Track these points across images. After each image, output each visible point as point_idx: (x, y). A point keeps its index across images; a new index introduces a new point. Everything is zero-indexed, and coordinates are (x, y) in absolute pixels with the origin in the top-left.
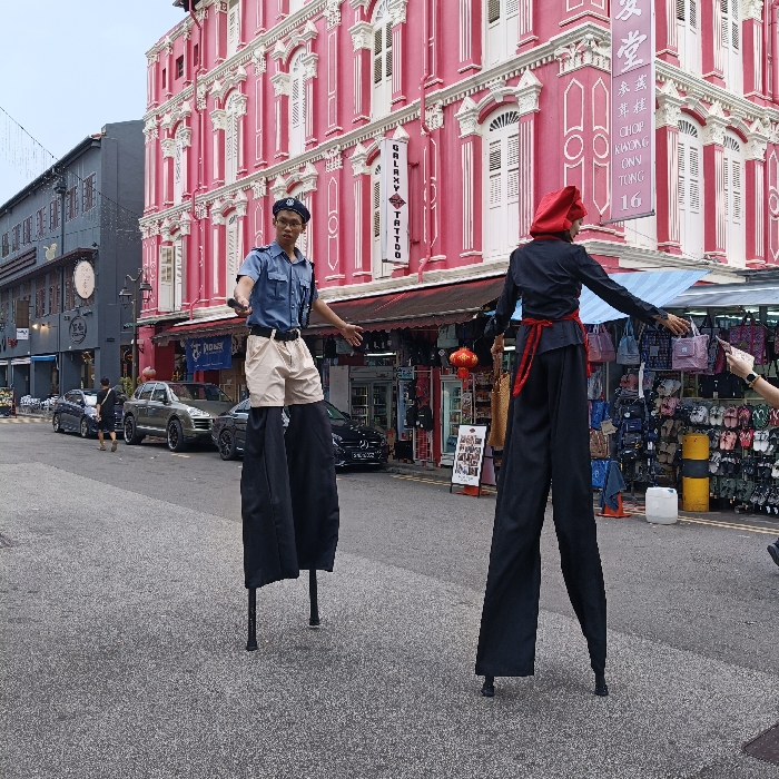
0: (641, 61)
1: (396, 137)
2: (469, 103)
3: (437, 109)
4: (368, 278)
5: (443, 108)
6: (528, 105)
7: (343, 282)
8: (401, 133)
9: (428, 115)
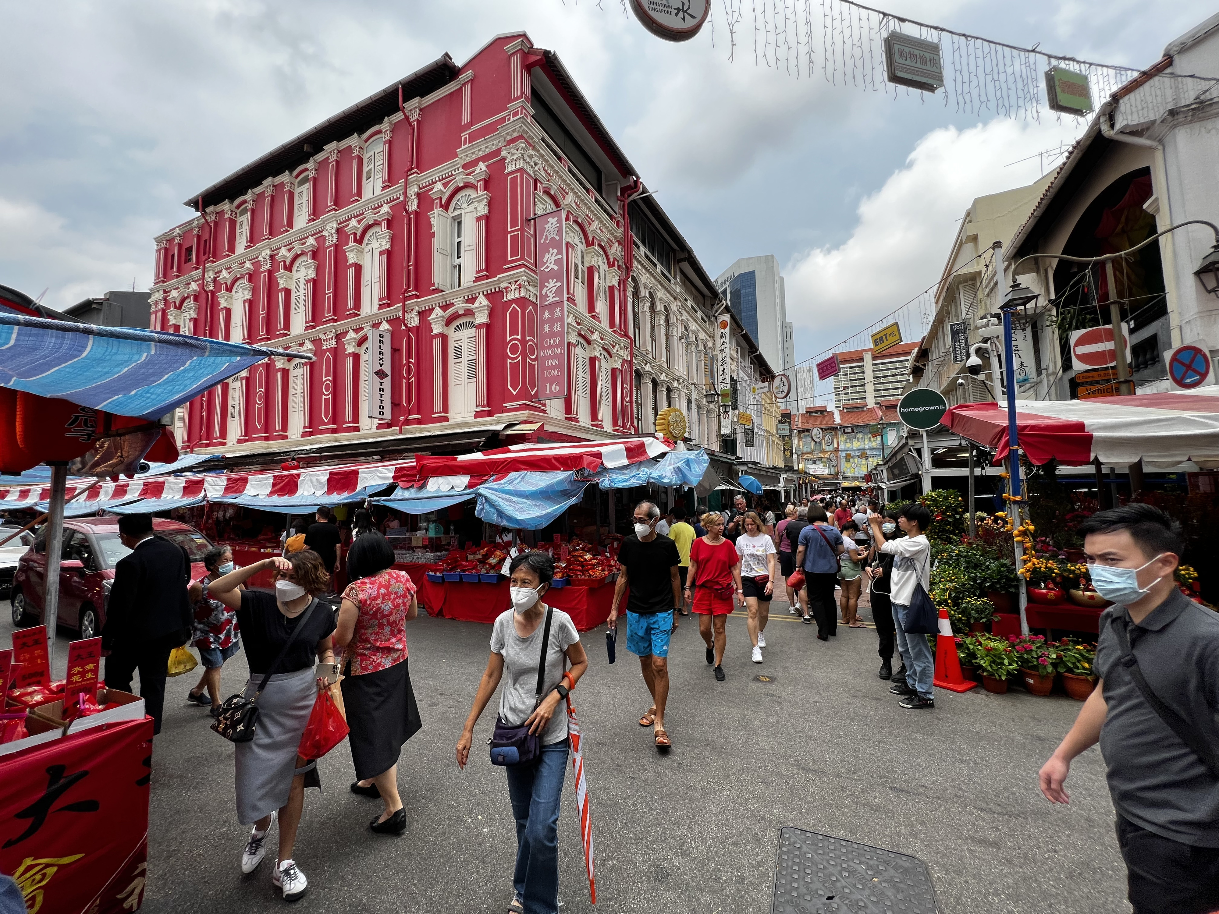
0: (557, 299)
1: (381, 328)
2: (438, 311)
3: (415, 313)
4: (357, 429)
5: (419, 312)
6: (482, 318)
7: (334, 431)
8: (385, 326)
9: (407, 316)
